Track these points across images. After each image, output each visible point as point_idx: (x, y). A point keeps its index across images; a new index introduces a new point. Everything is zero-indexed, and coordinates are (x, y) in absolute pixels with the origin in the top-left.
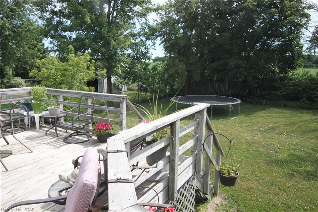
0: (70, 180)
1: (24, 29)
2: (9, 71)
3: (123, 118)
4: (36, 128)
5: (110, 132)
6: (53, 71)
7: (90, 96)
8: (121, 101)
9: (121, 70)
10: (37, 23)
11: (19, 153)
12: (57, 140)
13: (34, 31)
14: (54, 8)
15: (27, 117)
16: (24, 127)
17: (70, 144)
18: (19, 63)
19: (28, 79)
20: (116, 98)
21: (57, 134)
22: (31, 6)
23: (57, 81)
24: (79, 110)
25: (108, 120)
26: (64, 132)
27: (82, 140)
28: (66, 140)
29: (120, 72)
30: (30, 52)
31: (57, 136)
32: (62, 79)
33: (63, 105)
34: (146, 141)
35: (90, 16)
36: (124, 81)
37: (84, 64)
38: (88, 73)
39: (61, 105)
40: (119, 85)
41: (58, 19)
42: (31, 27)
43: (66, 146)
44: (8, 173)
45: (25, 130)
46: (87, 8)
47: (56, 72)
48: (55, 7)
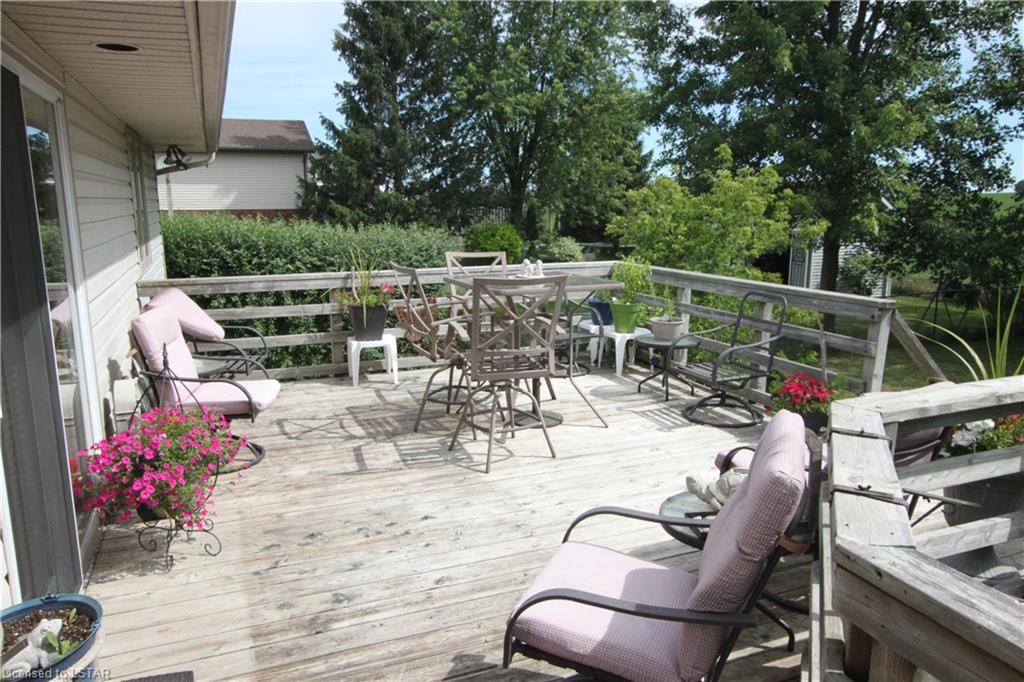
0: (714, 496)
1: (597, 105)
2: (549, 221)
3: (875, 372)
4: (615, 372)
5: (823, 409)
6: (668, 222)
7: (773, 296)
8: (873, 317)
9: (877, 219)
10: (630, 86)
11: (577, 424)
12: (665, 408)
13: (620, 109)
14: (685, 36)
15: (597, 339)
16: (587, 365)
17: (699, 426)
18: (576, 198)
19: (591, 244)
20: (857, 307)
21: (667, 394)
22: (621, 37)
23: (673, 251)
24: (735, 335)
25: (821, 373)
26: (687, 392)
27: (735, 420)
28: (692, 414)
29: (872, 227)
30: (603, 168)
31: (667, 400)
32: (687, 243)
33: (688, 316)
34: (953, 445)
35: (792, 45)
36: (886, 259)
37: (759, 199)
38: (768, 230)
39: (683, 315)
40: (864, 272)
41: (692, 66)
42: (614, 98)
43: (691, 428)
44: (555, 463)
45: (588, 373)
46: (785, 23)
47: (674, 225)
48: (689, 31)
